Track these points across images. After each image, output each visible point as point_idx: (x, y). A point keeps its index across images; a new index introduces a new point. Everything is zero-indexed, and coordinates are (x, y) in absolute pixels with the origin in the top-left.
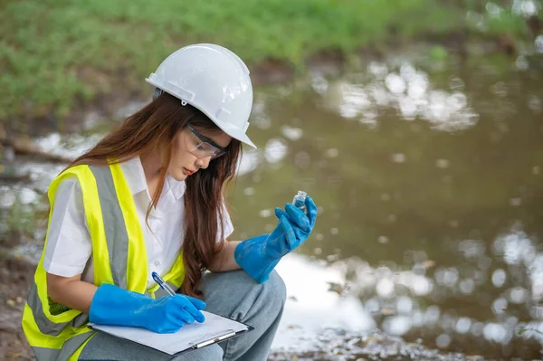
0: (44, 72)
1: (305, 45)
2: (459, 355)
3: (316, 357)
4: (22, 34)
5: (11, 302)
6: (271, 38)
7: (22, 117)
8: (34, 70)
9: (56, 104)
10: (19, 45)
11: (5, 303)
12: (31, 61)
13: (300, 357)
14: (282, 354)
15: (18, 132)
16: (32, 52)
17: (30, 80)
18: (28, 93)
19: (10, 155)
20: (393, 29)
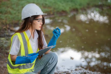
0: (17, 14)
1: (70, 8)
2: (96, 72)
3: (67, 73)
4: (13, 6)
5: (6, 61)
6: (63, 6)
7: (12, 23)
8: (15, 14)
9: (19, 21)
10: (12, 9)
11: (5, 61)
12: (15, 12)
13: (63, 73)
14: (60, 72)
15: (11, 26)
16: (15, 10)
17: (14, 16)
18: (13, 18)
19: (9, 31)
20: (88, 4)
